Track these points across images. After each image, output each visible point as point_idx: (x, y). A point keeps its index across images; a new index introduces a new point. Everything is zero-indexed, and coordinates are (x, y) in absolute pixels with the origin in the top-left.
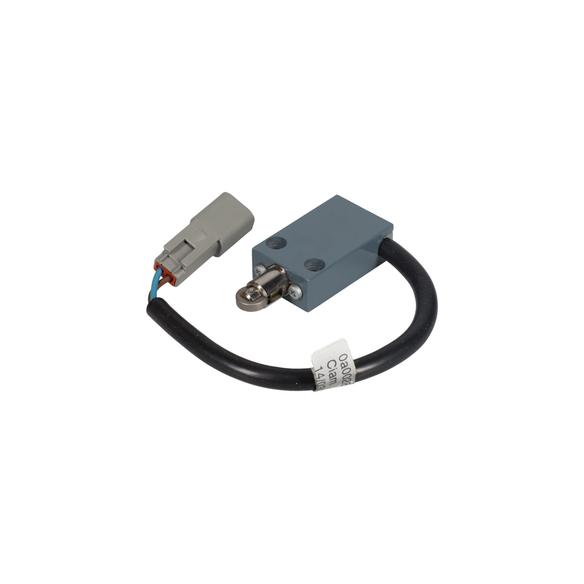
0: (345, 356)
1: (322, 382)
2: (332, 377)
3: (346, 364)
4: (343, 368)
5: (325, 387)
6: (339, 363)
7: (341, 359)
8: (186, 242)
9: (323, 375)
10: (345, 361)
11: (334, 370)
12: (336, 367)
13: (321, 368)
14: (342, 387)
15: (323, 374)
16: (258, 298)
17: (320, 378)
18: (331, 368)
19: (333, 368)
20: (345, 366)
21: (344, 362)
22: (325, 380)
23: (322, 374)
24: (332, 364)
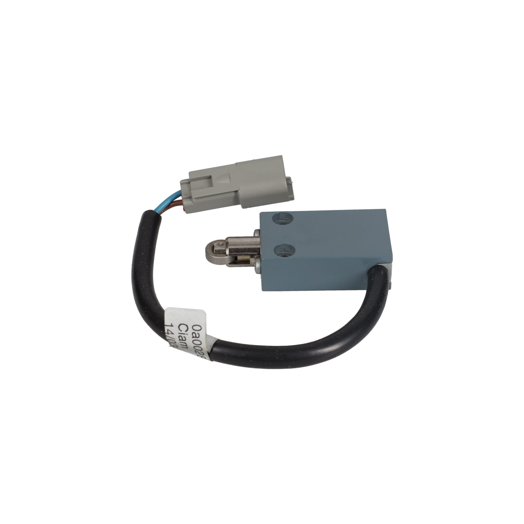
0: (199, 328)
1: (173, 340)
2: (181, 340)
3: (197, 336)
4: (193, 337)
5: (178, 348)
6: (191, 331)
7: (195, 328)
8: (210, 177)
9: (173, 334)
10: (199, 332)
11: (184, 334)
12: (186, 333)
13: (172, 326)
14: (197, 357)
15: (173, 332)
16: (220, 253)
17: (169, 334)
18: (181, 331)
19: (183, 332)
20: (196, 337)
21: (196, 332)
22: (174, 339)
23: (171, 332)
24: (183, 328)
